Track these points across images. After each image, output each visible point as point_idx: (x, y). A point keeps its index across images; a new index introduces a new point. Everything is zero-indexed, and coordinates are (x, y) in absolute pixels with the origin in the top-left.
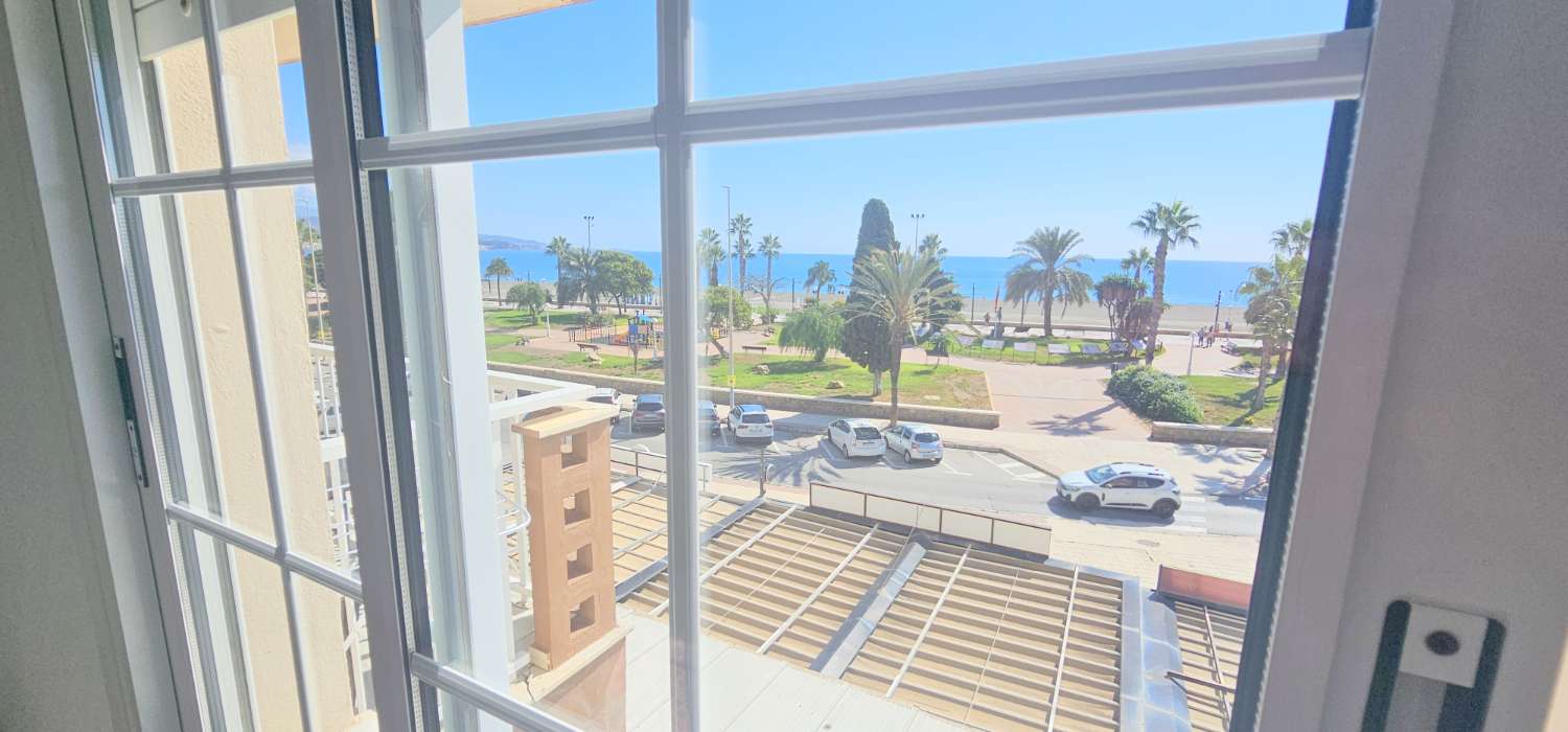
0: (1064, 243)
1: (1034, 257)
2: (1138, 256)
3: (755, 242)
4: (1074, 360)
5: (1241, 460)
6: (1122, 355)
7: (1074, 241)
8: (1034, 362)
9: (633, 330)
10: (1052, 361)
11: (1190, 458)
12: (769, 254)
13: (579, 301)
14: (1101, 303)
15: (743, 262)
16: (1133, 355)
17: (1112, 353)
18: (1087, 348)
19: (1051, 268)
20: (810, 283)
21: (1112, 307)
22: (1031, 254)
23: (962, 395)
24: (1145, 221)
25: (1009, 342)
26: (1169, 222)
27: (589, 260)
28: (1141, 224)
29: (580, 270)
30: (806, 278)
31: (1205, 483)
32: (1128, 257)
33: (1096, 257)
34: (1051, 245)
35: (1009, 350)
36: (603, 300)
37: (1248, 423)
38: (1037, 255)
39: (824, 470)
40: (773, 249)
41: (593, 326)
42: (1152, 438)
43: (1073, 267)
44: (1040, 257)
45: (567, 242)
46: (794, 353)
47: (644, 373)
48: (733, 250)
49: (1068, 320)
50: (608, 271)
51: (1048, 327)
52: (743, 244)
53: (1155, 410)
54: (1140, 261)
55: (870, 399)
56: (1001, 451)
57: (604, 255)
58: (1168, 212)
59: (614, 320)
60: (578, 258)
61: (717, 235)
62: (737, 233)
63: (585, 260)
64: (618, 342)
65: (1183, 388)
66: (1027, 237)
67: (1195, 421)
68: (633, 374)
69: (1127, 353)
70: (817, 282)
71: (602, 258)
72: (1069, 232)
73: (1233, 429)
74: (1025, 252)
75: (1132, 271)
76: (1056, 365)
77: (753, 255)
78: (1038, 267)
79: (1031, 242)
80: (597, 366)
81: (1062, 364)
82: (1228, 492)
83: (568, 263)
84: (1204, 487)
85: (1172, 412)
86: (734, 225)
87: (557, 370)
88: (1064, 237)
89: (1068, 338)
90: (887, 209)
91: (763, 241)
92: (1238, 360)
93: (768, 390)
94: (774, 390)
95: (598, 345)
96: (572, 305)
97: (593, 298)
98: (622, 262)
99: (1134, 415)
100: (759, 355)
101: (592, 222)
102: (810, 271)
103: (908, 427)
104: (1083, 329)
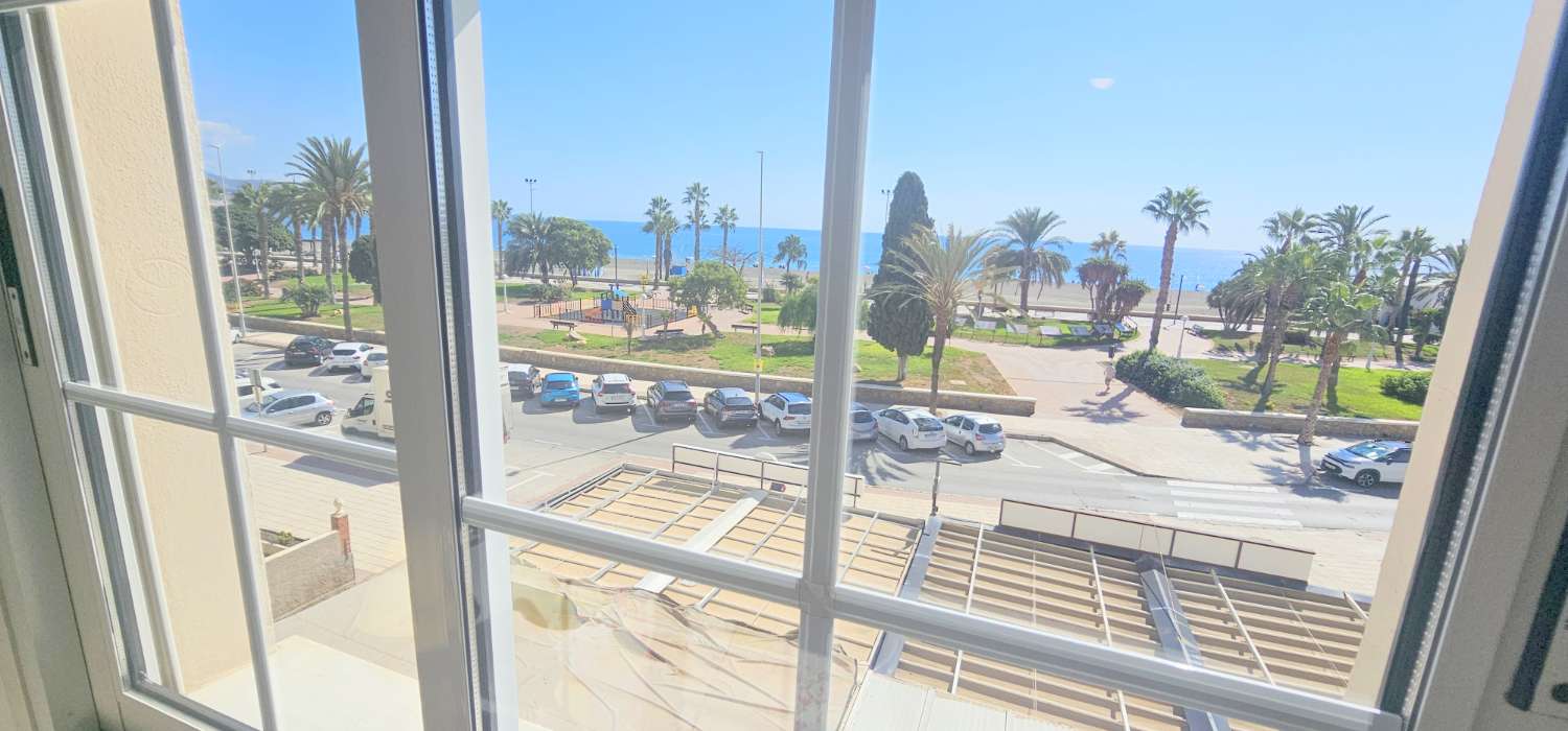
0: (1046, 221)
1: (1014, 238)
2: (1108, 238)
3: (710, 215)
4: (1063, 342)
5: (1282, 448)
6: (1104, 337)
7: (1054, 223)
8: (1026, 344)
9: (606, 305)
10: (1044, 342)
11: (1234, 445)
12: (724, 225)
13: (530, 272)
14: (1084, 285)
15: (697, 234)
16: (1116, 337)
17: (1096, 333)
18: (1076, 331)
19: (1029, 249)
20: (780, 257)
21: (1094, 288)
22: (1009, 234)
23: (984, 380)
24: (1157, 207)
25: (1001, 323)
26: (1180, 209)
27: (541, 226)
28: (1151, 208)
29: (531, 238)
30: (777, 252)
31: (1268, 472)
32: (1099, 239)
33: (1072, 240)
34: (1030, 226)
35: (1001, 331)
36: (558, 272)
37: (1269, 408)
38: (1015, 235)
39: (890, 465)
40: (730, 222)
41: (552, 300)
42: (1185, 424)
43: (1054, 249)
44: (1019, 238)
45: (508, 206)
46: (791, 334)
47: (639, 354)
48: (687, 221)
49: (1044, 301)
50: (564, 239)
51: (1024, 307)
52: (699, 214)
53: (1177, 395)
54: (1109, 243)
55: (895, 383)
56: (1051, 440)
57: (559, 222)
58: (1181, 197)
59: (573, 294)
60: (530, 226)
61: (668, 205)
62: (693, 203)
63: (537, 228)
64: (588, 318)
65: (1201, 373)
66: (1005, 218)
67: (1220, 407)
68: (628, 355)
69: (1110, 336)
70: (787, 257)
71: (556, 226)
72: (1051, 213)
73: (1259, 414)
74: (1005, 232)
75: (1101, 254)
76: (1047, 347)
77: (708, 227)
78: (1019, 247)
79: (1013, 223)
80: (582, 346)
81: (1054, 347)
82: (1296, 482)
83: (519, 231)
84: (1270, 477)
85: (1200, 398)
86: (691, 194)
87: (538, 351)
88: (1046, 218)
89: (1044, 318)
90: (921, 183)
91: (719, 212)
92: (1209, 344)
93: (784, 374)
94: (791, 375)
95: (576, 323)
96: (523, 276)
97: (544, 269)
98: (579, 230)
99: (1154, 400)
100: (750, 335)
101: (534, 185)
102: (780, 246)
103: (969, 417)
104: (1053, 310)
